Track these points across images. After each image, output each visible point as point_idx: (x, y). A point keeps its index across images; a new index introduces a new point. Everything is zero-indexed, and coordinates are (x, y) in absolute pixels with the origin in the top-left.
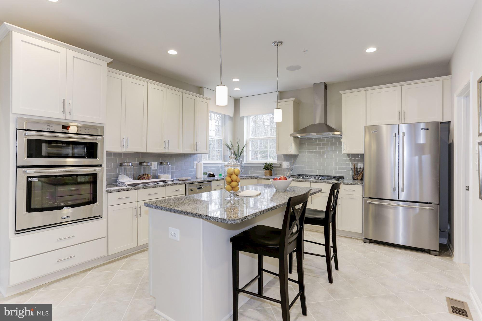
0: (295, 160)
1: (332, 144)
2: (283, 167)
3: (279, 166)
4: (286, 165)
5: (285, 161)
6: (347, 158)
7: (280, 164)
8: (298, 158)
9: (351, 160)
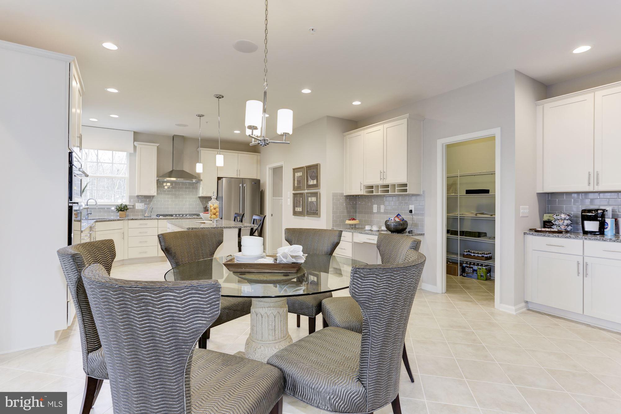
0: (150, 201)
1: (186, 188)
2: (136, 208)
3: (132, 207)
4: (139, 206)
5: (138, 202)
6: (199, 200)
7: (133, 205)
8: (154, 199)
9: (201, 201)
